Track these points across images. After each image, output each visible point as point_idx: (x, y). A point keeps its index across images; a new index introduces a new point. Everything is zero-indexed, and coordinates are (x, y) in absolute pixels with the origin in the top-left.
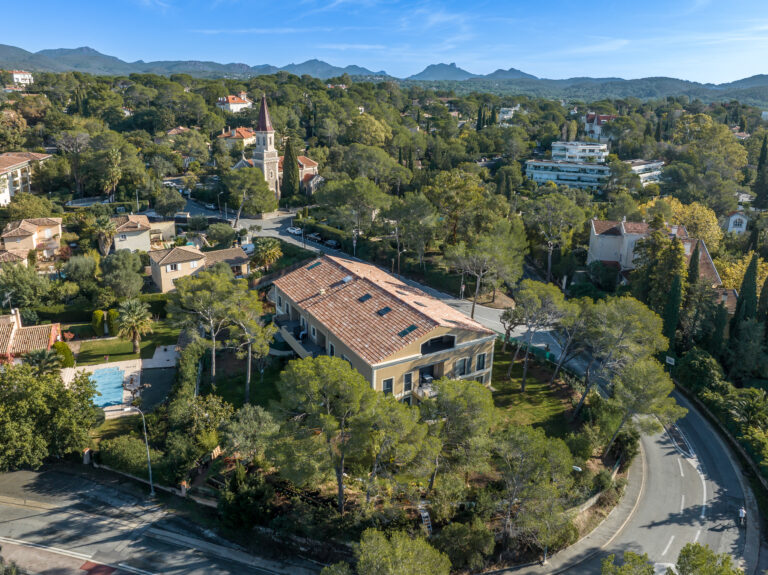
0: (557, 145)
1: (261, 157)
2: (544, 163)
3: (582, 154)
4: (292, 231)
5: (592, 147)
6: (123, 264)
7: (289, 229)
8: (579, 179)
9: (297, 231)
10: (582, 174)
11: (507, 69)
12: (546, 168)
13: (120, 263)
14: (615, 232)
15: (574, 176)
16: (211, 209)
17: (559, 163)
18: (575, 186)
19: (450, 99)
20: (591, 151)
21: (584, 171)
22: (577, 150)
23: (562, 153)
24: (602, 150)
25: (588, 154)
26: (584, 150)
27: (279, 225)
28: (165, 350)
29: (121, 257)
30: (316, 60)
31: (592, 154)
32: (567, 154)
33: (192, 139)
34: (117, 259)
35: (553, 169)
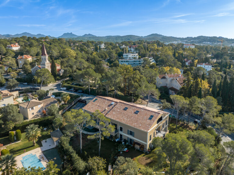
0: (124, 54)
1: (45, 65)
2: (123, 60)
3: (132, 57)
4: (63, 89)
5: (134, 55)
6: (12, 110)
7: (61, 88)
8: (134, 64)
9: (65, 88)
10: (135, 62)
11: (88, 34)
12: (125, 61)
13: (11, 110)
14: (164, 78)
15: (133, 63)
16: (26, 85)
17: (128, 59)
18: (133, 66)
19: (82, 43)
20: (134, 56)
21: (135, 61)
22: (130, 55)
23: (127, 57)
24: (137, 55)
25: (133, 57)
26: (132, 56)
27: (56, 87)
28: (46, 142)
29: (11, 108)
30: (26, 33)
31: (135, 57)
32: (128, 57)
33: (10, 60)
34: (9, 109)
35: (127, 61)
